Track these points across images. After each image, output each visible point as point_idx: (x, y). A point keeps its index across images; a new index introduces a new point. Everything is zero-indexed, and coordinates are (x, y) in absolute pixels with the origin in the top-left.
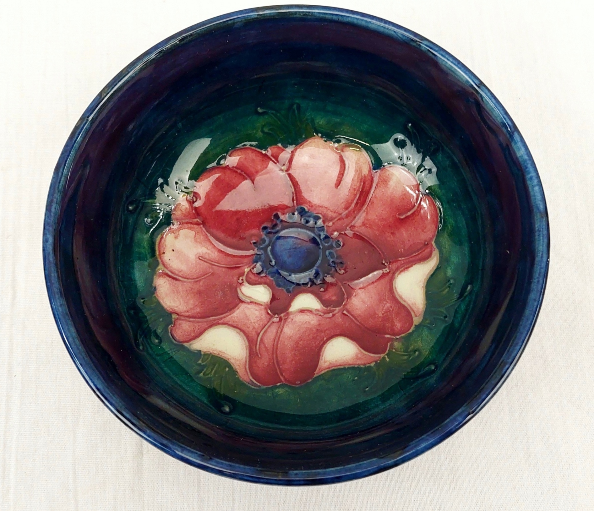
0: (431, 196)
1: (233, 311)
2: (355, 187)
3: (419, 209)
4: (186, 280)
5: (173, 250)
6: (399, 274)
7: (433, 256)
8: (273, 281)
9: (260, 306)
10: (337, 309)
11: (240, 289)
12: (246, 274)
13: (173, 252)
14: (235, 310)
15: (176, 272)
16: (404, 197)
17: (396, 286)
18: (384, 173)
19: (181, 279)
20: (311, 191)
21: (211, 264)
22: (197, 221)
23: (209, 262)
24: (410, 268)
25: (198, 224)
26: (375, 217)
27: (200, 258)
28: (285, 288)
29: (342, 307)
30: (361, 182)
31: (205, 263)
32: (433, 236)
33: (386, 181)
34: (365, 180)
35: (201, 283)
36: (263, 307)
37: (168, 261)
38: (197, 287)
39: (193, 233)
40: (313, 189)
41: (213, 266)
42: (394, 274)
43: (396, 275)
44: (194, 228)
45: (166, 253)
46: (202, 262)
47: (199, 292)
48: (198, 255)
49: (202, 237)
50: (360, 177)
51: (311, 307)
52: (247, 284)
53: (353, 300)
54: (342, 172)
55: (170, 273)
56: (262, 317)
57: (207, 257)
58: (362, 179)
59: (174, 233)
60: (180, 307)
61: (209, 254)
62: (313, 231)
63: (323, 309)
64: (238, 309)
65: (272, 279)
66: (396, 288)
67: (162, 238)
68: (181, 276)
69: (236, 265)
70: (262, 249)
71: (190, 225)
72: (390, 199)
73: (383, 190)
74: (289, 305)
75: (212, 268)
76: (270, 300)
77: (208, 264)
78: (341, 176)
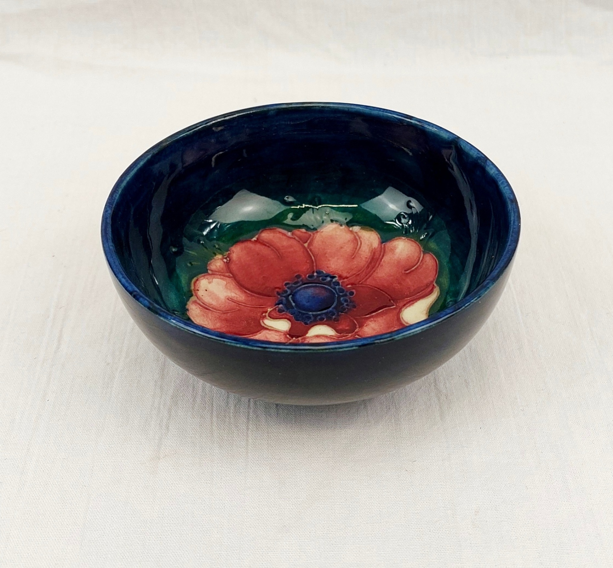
0: (430, 253)
1: (255, 334)
2: (367, 257)
3: (421, 264)
4: (215, 310)
5: (206, 290)
6: (406, 308)
7: (434, 292)
8: (292, 317)
9: (280, 333)
10: (350, 334)
11: (263, 322)
12: (268, 312)
13: (206, 292)
14: (257, 333)
15: (207, 304)
16: (409, 258)
17: (403, 316)
18: (391, 244)
19: (211, 309)
20: (329, 260)
21: (238, 304)
22: (229, 275)
23: (237, 302)
24: (415, 304)
25: (229, 277)
26: (384, 274)
27: (229, 299)
28: (303, 322)
29: (354, 333)
30: (371, 253)
31: (233, 303)
32: (434, 279)
33: (392, 250)
34: (375, 251)
35: (229, 314)
36: (282, 334)
37: (201, 296)
38: (224, 316)
39: (225, 282)
40: (330, 259)
41: (240, 306)
42: (401, 309)
43: (403, 309)
44: (226, 279)
45: (200, 290)
46: (231, 302)
47: (226, 320)
48: (228, 297)
49: (232, 286)
50: (371, 250)
51: (325, 334)
52: (269, 318)
53: (364, 329)
54: (355, 247)
55: (201, 304)
56: (281, 340)
57: (235, 299)
58: (372, 251)
59: (208, 280)
60: (208, 325)
61: (237, 298)
62: (330, 285)
63: (337, 335)
64: (260, 333)
65: (292, 316)
66: (402, 318)
67: (197, 280)
68: (211, 308)
69: (260, 306)
70: (284, 297)
71: (222, 277)
72: (396, 261)
73: (391, 256)
74: (306, 332)
75: (239, 307)
76: (289, 329)
77: (236, 304)
78: (355, 250)
